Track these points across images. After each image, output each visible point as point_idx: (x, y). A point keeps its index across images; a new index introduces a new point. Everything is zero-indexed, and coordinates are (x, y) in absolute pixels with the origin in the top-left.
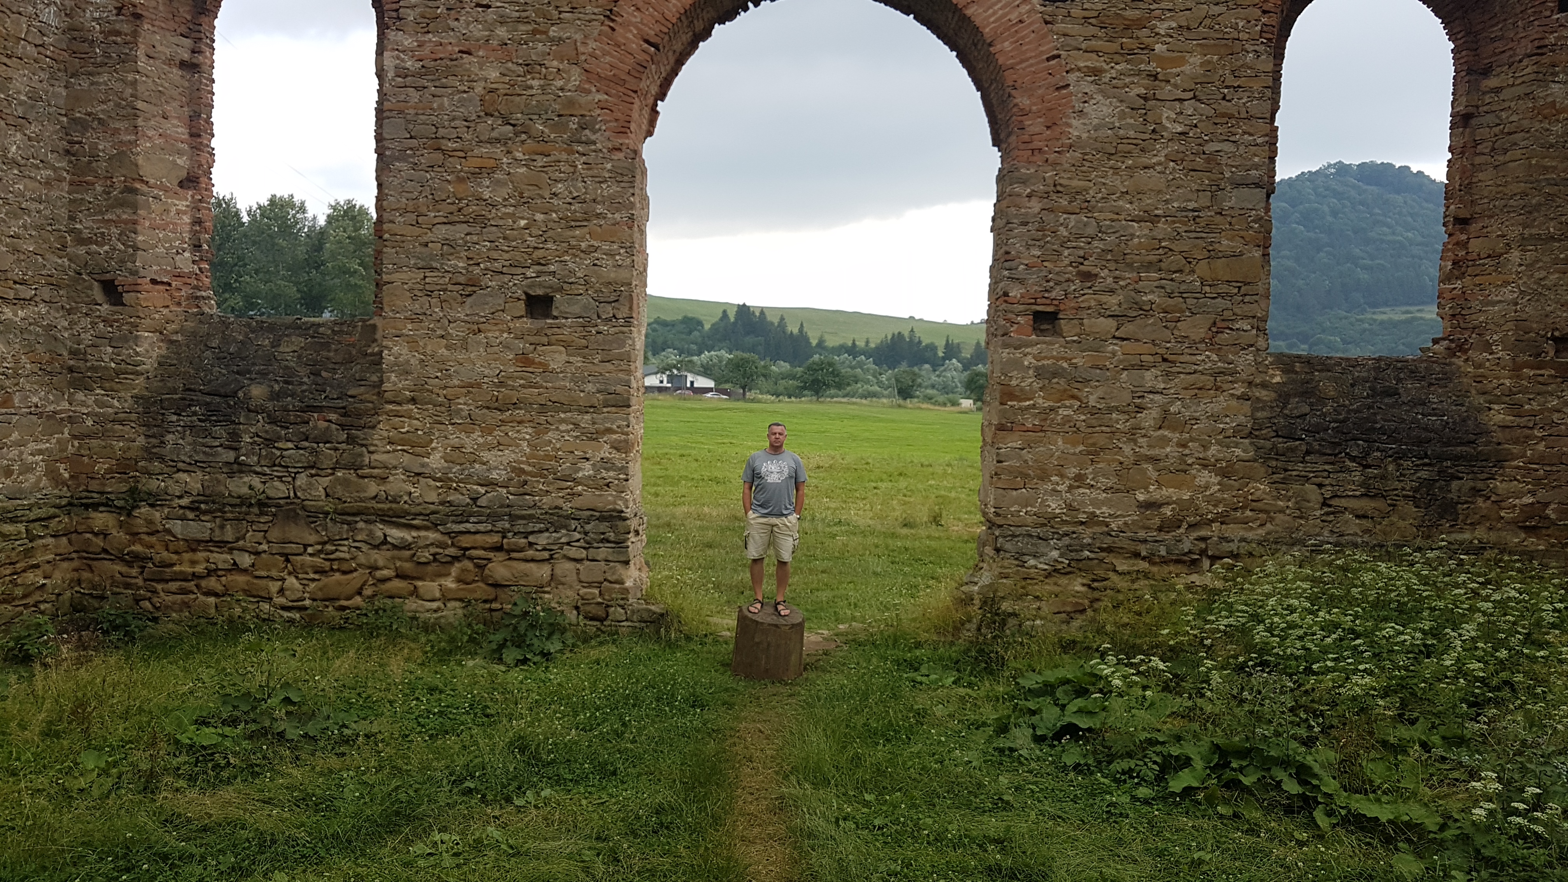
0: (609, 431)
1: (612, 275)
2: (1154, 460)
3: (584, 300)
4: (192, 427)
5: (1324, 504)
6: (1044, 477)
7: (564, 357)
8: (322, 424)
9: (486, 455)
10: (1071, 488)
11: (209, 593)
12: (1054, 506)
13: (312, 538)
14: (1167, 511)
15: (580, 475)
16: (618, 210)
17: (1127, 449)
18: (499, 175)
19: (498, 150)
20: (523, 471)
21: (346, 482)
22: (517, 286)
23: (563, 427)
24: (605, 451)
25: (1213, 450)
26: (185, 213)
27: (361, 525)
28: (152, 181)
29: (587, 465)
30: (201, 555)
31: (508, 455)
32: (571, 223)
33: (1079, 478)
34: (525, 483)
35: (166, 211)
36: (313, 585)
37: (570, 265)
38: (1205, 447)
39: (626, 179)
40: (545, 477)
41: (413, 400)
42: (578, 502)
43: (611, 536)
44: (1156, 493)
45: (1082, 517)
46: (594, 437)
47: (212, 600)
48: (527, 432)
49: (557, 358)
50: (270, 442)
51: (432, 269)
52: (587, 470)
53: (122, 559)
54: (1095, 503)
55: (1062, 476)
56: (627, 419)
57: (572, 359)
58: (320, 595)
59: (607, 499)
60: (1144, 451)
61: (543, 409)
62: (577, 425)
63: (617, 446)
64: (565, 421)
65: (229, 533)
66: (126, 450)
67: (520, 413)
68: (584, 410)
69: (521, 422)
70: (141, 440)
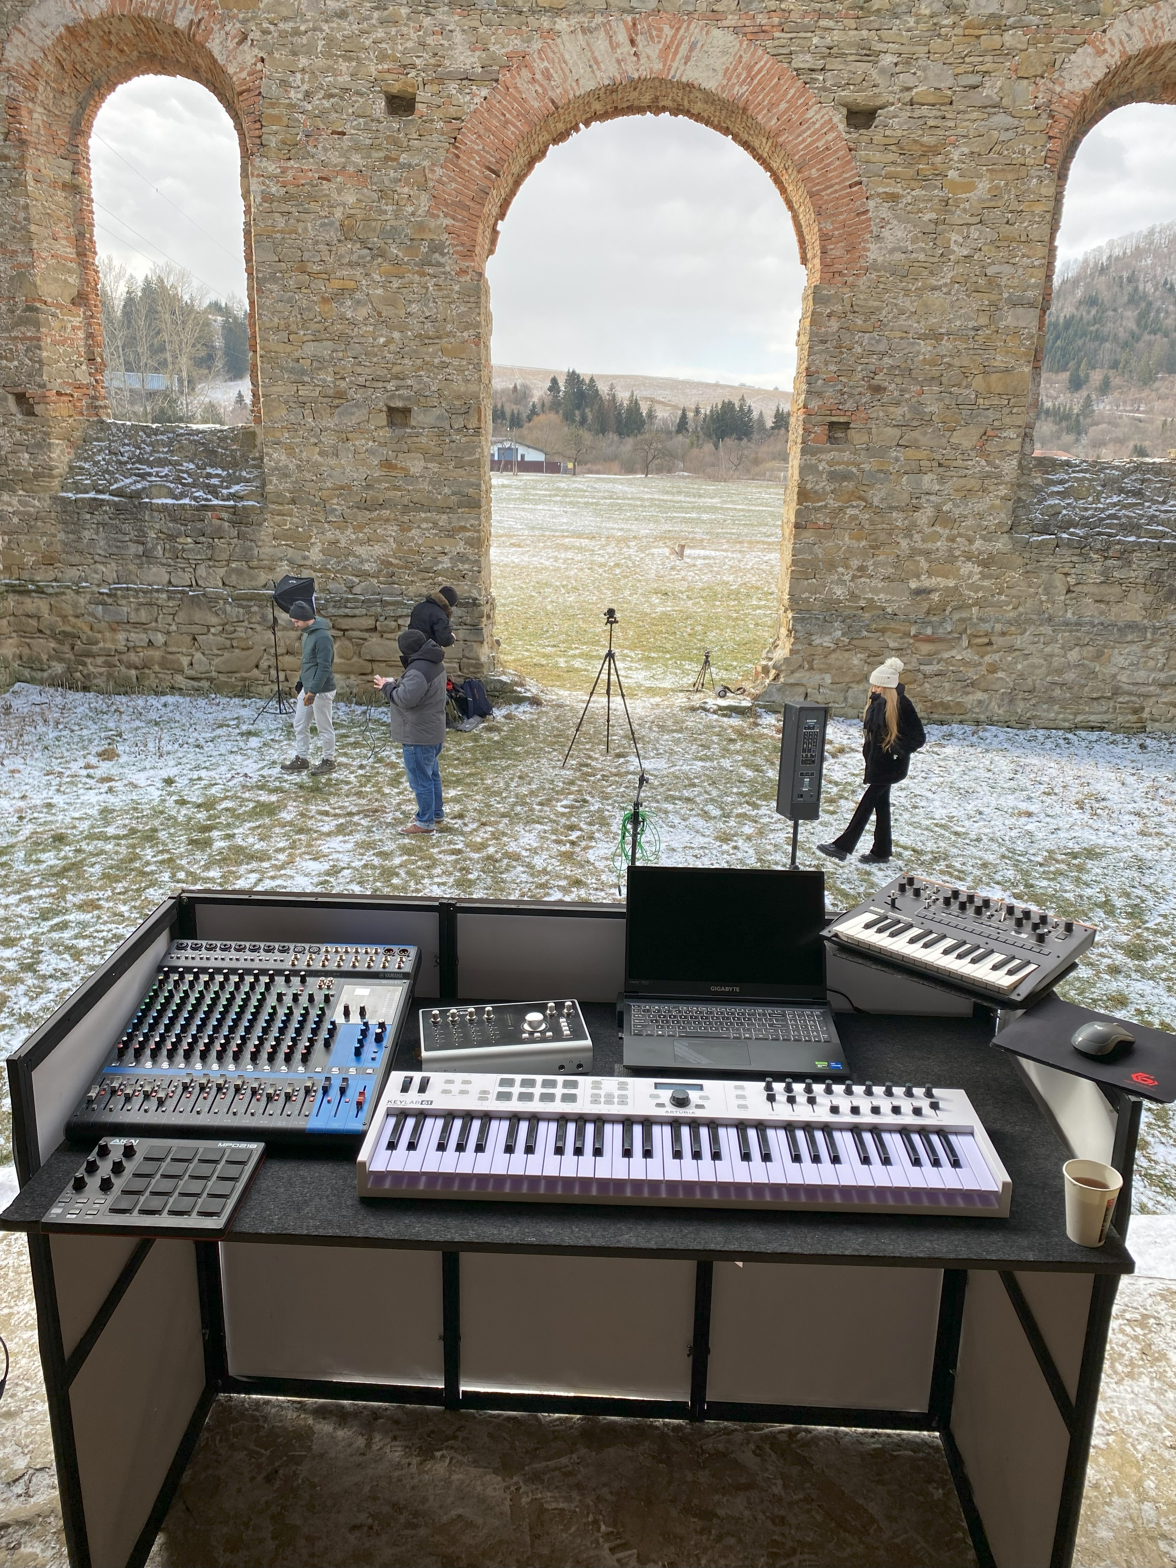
0: (463, 529)
1: (463, 389)
2: (927, 553)
3: (437, 412)
4: (104, 525)
5: (1069, 591)
6: (831, 566)
7: (422, 463)
8: (216, 522)
9: (360, 550)
10: (854, 578)
11: (129, 666)
12: (839, 592)
13: (214, 620)
14: (935, 597)
15: (440, 567)
16: (466, 329)
17: (904, 543)
18: (358, 295)
19: (358, 272)
20: (391, 564)
21: (239, 572)
22: (380, 399)
23: (424, 525)
24: (461, 547)
25: (978, 544)
26: (79, 328)
27: (255, 609)
28: (49, 300)
29: (446, 559)
30: (121, 636)
31: (378, 550)
32: (424, 339)
33: (862, 569)
34: (393, 575)
35: (65, 328)
36: (217, 660)
37: (425, 379)
38: (971, 541)
39: (472, 299)
40: (410, 569)
41: (293, 502)
43: (469, 620)
44: (927, 582)
45: (862, 604)
46: (451, 533)
47: (133, 672)
48: (392, 530)
49: (416, 466)
50: (172, 538)
51: (304, 383)
52: (445, 563)
53: (54, 637)
54: (875, 590)
55: (847, 567)
56: (479, 519)
57: (430, 465)
58: (223, 668)
60: (920, 545)
61: (406, 509)
62: (435, 524)
63: (470, 543)
64: (425, 520)
65: (143, 615)
66: (49, 544)
67: (386, 513)
68: (442, 510)
69: (387, 520)
70: (61, 536)
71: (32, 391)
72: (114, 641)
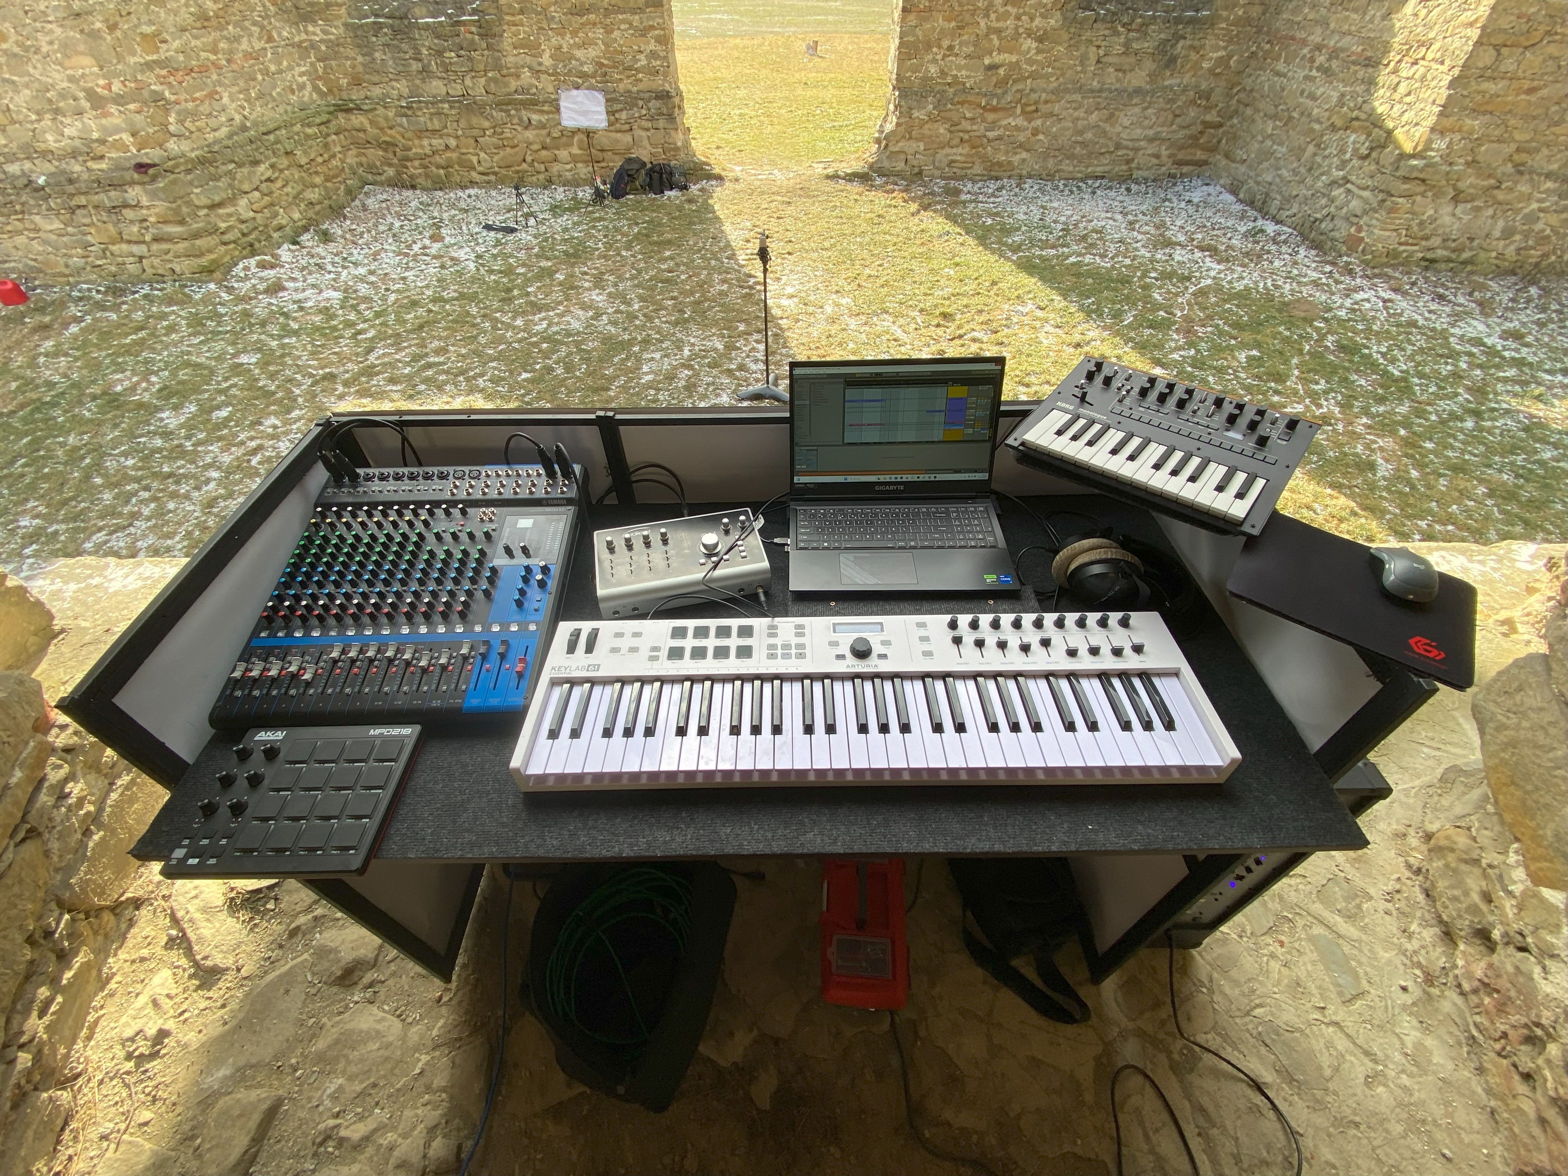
0: (652, 27)
2: (999, 31)
4: (388, 45)
5: (1098, 62)
6: (928, 46)
8: (468, 36)
9: (579, 53)
10: (945, 56)
11: (439, 167)
12: (933, 70)
13: (486, 124)
14: (1001, 71)
15: (639, 65)
17: (983, 24)
20: (602, 64)
21: (493, 80)
23: (623, 27)
24: (653, 45)
25: (1037, 21)
27: (513, 112)
29: (642, 57)
30: (425, 142)
31: (593, 52)
33: (950, 48)
34: (605, 74)
36: (496, 158)
38: (1032, 19)
40: (618, 68)
41: (522, 12)
42: (641, 86)
43: (665, 111)
44: (998, 58)
45: (949, 80)
46: (643, 32)
47: (442, 172)
48: (600, 32)
50: (440, 53)
52: (643, 61)
53: (379, 146)
54: (959, 68)
55: (940, 47)
56: (662, 17)
58: (502, 164)
59: (658, 83)
60: (995, 25)
61: (607, 13)
62: (631, 24)
63: (659, 40)
64: (623, 21)
65: (436, 124)
66: (353, 67)
67: (592, 17)
68: (633, 11)
69: (595, 24)
70: (360, 59)
72: (422, 147)
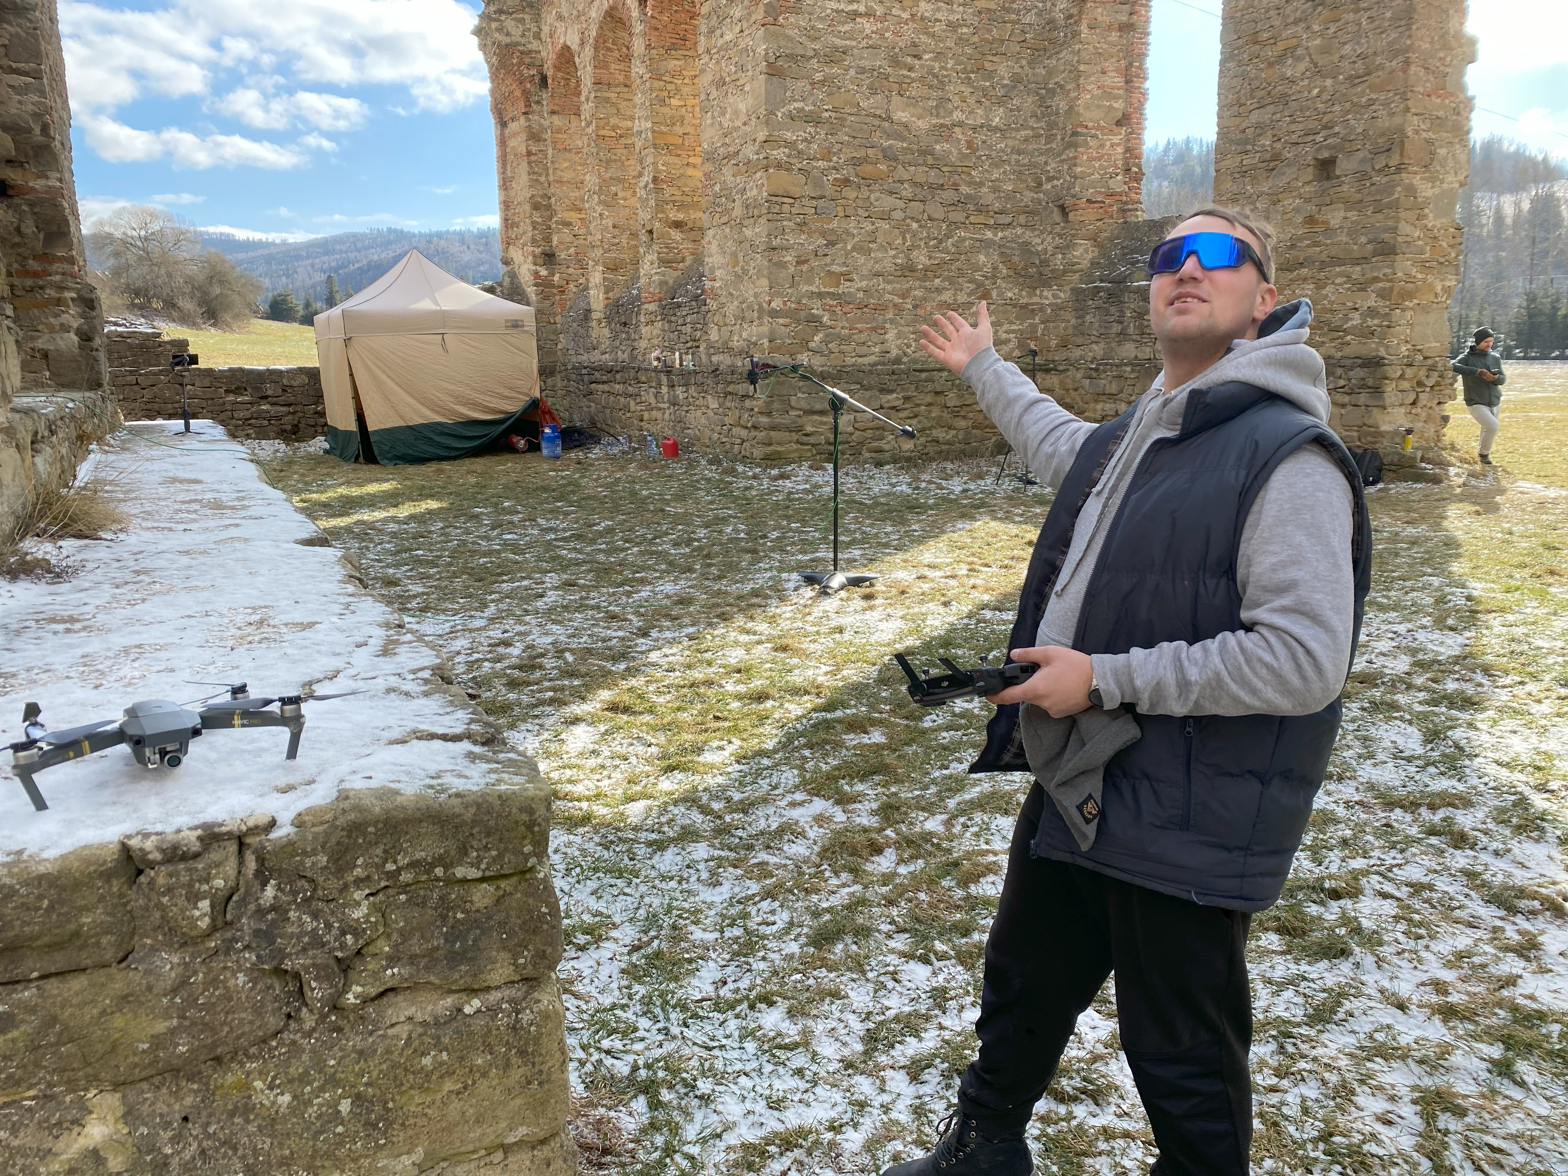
0: (1376, 279)
1: (1387, 124)
3: (1360, 155)
4: (1100, 308)
7: (1342, 214)
15: (1349, 324)
16: (1395, 57)
18: (1300, 52)
19: (1299, 28)
22: (1308, 153)
23: (1338, 280)
24: (1371, 300)
26: (1118, 145)
28: (1090, 124)
29: (1356, 315)
32: (1353, 80)
35: (1102, 146)
37: (1352, 122)
39: (1403, 23)
40: (1321, 328)
42: (1348, 351)
43: (1370, 382)
46: (1362, 286)
48: (1309, 288)
49: (1336, 217)
51: (1246, 152)
52: (1356, 319)
56: (1393, 266)
57: (1349, 214)
59: (1372, 347)
61: (1323, 265)
62: (1349, 277)
63: (1383, 295)
64: (1339, 275)
65: (1113, 388)
66: (1065, 329)
67: (1304, 271)
68: (1356, 262)
69: (1305, 280)
71: (1069, 201)
